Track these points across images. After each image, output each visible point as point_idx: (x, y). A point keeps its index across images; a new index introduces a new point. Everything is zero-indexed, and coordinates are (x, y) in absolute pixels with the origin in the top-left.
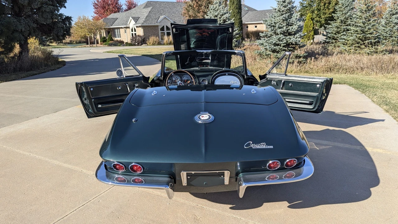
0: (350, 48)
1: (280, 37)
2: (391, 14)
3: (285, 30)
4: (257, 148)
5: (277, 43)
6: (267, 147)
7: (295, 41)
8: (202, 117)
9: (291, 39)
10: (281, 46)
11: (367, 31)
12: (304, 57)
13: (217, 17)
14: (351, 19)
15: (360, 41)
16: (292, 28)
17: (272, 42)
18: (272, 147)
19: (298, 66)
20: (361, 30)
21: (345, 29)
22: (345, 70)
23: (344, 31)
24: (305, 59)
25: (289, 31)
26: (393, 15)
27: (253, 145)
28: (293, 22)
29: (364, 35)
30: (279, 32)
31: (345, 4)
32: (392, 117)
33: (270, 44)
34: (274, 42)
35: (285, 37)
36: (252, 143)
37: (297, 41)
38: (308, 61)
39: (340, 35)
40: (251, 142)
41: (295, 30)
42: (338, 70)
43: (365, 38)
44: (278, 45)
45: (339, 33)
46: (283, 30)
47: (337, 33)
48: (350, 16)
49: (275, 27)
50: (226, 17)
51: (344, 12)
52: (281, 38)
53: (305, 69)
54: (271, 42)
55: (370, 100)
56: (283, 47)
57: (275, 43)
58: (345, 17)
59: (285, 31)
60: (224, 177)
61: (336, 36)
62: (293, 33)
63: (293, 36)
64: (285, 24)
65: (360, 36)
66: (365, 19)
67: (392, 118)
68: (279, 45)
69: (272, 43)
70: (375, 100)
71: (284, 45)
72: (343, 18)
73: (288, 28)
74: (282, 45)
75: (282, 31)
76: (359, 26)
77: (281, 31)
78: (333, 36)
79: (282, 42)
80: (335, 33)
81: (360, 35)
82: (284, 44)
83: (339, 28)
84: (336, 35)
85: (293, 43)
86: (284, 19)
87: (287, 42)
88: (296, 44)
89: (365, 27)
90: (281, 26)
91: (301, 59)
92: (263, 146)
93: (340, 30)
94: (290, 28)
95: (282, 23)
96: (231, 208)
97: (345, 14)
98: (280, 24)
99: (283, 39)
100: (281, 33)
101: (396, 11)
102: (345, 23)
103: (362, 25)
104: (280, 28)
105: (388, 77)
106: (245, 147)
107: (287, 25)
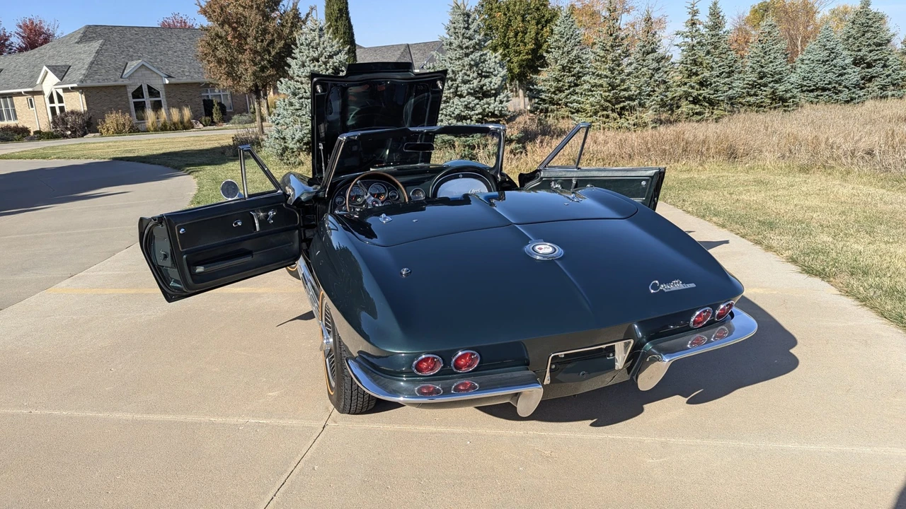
0: (591, 119)
1: (468, 101)
2: (644, 52)
3: (477, 87)
4: (671, 290)
5: (463, 114)
6: (686, 287)
7: (500, 109)
8: (541, 249)
9: (489, 104)
10: (472, 120)
11: (619, 85)
12: (519, 141)
13: (318, 61)
14: (579, 62)
15: (608, 104)
16: (491, 83)
17: (453, 113)
18: (693, 285)
19: (512, 159)
20: (609, 84)
21: (571, 82)
22: (601, 160)
23: (570, 87)
24: (521, 145)
25: (485, 88)
26: (648, 53)
27: (662, 286)
28: (492, 70)
29: (616, 93)
30: (466, 92)
31: (565, 34)
32: (737, 234)
33: (448, 117)
34: (457, 112)
35: (477, 101)
36: (661, 283)
37: (503, 107)
38: (529, 148)
39: (563, 95)
40: (657, 282)
41: (496, 86)
42: (589, 161)
43: (616, 98)
44: (465, 118)
45: (560, 90)
46: (473, 87)
47: (558, 90)
48: (577, 57)
49: (455, 80)
50: (340, 62)
52: (470, 103)
53: (527, 164)
54: (451, 111)
55: (681, 211)
56: (477, 121)
57: (458, 114)
58: (569, 60)
59: (477, 89)
60: (614, 355)
61: (556, 97)
62: (493, 92)
63: (493, 98)
64: (475, 74)
65: (609, 96)
66: (613, 61)
67: (738, 236)
68: (468, 119)
69: (453, 115)
70: (690, 209)
71: (479, 118)
72: (565, 62)
73: (482, 83)
74: (474, 118)
75: (471, 90)
76: (605, 75)
77: (469, 88)
78: (551, 98)
79: (473, 113)
80: (554, 92)
81: (607, 94)
82: (477, 115)
83: (560, 81)
84: (556, 94)
85: (496, 112)
86: (472, 63)
87: (484, 110)
88: (502, 115)
89: (614, 77)
90: (468, 78)
91: (514, 145)
92: (677, 285)
93: (563, 85)
94: (487, 81)
95: (468, 73)
96: (592, 425)
98: (465, 74)
99: (475, 105)
100: (469, 94)
101: (652, 46)
102: (570, 72)
103: (609, 73)
104: (465, 82)
105: (679, 168)
106: (652, 291)
107: (480, 75)
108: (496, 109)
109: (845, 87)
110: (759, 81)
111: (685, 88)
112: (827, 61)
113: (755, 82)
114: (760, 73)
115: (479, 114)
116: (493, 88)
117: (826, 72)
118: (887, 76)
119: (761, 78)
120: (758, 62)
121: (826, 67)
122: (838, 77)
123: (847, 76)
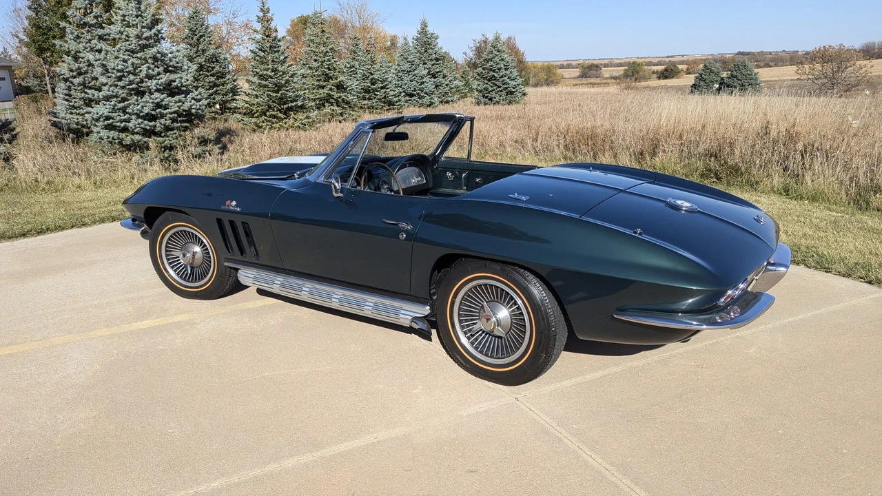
51: (201, 47)
52: (162, 100)
75: (160, 86)
79: (165, 112)
82: (171, 113)
94: (173, 77)
97: (204, 51)
100: (158, 90)
104: (150, 77)
107: (166, 71)
108: (194, 107)
109: (426, 93)
110: (372, 87)
111: (326, 91)
112: (410, 71)
113: (369, 87)
114: (372, 79)
115: (174, 112)
116: (184, 84)
117: (411, 81)
118: (447, 85)
119: (373, 84)
120: (369, 69)
121: (410, 76)
122: (421, 85)
123: (426, 84)
